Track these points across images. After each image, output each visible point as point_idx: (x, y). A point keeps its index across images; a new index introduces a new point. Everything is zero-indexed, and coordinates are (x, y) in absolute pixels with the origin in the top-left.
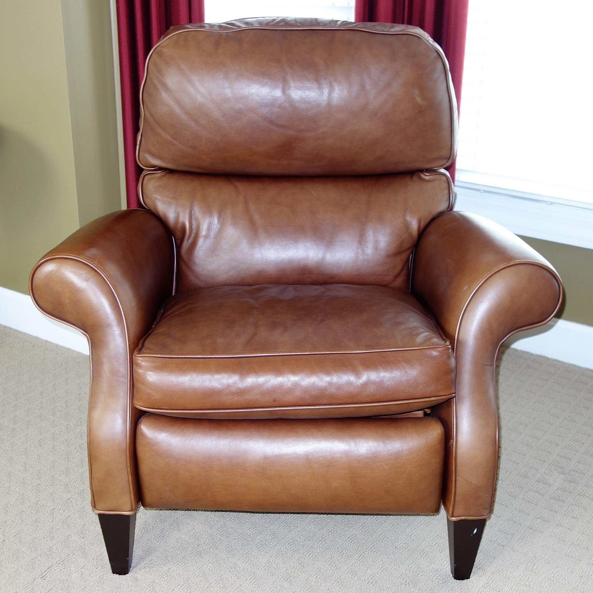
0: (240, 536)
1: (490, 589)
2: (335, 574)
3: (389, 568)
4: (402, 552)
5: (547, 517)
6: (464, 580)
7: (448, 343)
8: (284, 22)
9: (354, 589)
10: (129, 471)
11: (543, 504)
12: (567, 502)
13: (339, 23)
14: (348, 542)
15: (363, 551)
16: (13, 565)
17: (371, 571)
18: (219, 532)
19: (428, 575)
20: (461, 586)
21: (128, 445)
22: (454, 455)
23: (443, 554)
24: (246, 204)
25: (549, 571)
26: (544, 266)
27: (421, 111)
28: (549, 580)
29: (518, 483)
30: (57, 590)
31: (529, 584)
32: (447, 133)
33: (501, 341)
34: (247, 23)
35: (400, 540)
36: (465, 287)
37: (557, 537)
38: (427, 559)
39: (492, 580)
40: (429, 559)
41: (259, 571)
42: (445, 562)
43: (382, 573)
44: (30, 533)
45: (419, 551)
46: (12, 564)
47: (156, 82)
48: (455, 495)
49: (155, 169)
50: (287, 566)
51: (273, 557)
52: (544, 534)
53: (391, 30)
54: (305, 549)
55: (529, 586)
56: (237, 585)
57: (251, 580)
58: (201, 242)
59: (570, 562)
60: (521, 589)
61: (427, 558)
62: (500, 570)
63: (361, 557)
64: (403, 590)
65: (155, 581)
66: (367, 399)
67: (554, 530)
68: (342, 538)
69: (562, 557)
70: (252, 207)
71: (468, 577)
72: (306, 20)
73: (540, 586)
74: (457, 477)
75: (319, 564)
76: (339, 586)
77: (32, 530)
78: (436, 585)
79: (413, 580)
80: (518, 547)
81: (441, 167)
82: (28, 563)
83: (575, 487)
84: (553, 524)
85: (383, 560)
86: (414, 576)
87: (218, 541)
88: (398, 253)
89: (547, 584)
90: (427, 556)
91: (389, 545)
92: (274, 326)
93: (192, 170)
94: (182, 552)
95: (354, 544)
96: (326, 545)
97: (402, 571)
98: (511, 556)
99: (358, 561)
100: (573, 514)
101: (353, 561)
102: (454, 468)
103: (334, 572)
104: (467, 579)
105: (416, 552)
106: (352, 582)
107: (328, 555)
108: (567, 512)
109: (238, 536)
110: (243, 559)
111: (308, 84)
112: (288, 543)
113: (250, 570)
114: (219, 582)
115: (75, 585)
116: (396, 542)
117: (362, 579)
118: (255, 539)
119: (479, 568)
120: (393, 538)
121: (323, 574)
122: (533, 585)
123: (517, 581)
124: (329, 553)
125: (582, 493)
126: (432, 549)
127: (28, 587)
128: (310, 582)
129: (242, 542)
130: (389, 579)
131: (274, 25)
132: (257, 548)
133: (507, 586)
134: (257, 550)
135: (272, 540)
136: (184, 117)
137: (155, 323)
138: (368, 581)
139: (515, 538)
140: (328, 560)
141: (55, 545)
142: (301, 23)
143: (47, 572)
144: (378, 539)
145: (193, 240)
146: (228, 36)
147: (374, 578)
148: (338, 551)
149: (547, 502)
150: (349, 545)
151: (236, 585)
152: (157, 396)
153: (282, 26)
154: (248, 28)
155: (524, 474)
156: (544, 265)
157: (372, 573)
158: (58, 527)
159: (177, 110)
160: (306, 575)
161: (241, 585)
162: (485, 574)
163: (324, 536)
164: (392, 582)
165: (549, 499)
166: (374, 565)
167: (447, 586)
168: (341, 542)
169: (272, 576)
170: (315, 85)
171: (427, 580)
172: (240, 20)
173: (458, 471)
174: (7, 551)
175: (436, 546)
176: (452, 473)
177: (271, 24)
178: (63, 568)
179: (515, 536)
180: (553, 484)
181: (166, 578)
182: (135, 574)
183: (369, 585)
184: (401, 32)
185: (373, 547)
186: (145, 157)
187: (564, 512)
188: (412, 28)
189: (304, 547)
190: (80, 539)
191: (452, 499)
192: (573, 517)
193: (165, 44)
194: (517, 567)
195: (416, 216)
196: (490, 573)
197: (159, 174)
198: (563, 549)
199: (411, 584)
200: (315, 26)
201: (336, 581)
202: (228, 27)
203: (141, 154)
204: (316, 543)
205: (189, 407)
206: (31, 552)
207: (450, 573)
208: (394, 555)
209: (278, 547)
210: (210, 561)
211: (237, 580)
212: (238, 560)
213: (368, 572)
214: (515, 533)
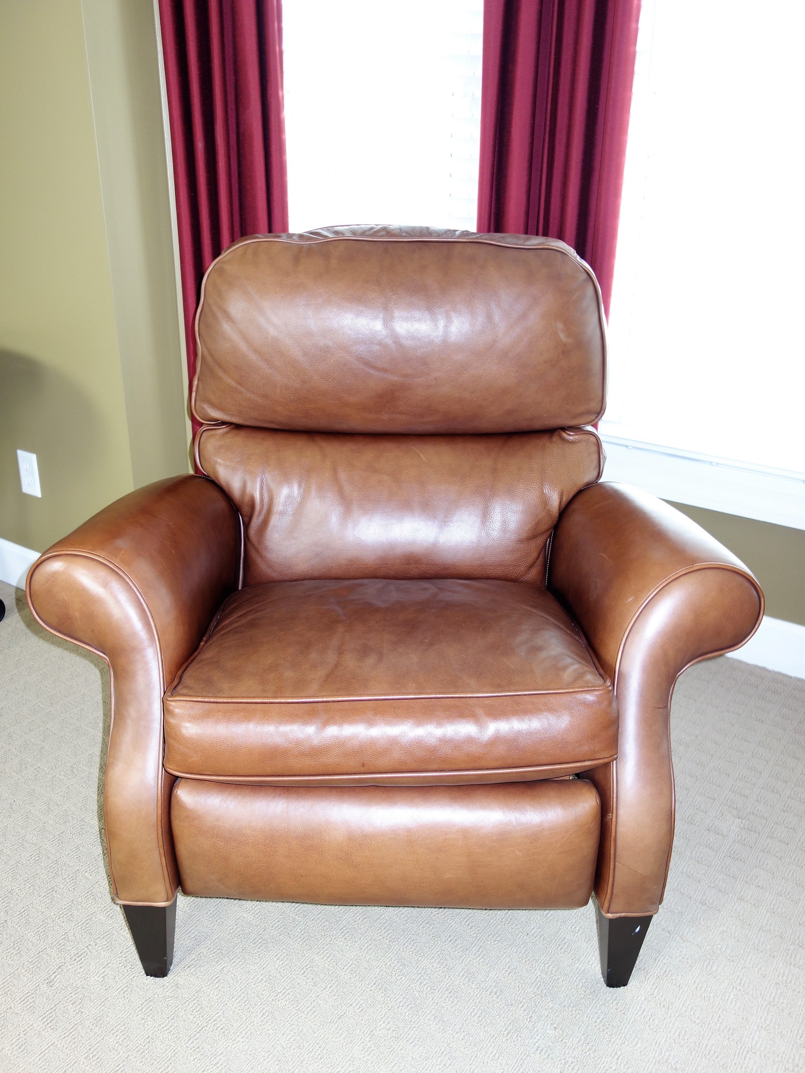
0: (320, 915)
1: (655, 1003)
2: (446, 979)
3: (518, 968)
4: (536, 941)
5: (723, 886)
6: (620, 987)
7: (608, 683)
8: (386, 231)
9: (472, 1003)
10: (162, 852)
11: (717, 865)
12: (748, 863)
13: (457, 233)
14: (464, 925)
15: (483, 940)
16: (12, 962)
17: (495, 973)
18: (293, 909)
19: (571, 979)
20: (616, 999)
21: (159, 818)
22: (613, 834)
23: (590, 946)
24: (335, 471)
25: (733, 974)
26: (740, 572)
27: (565, 351)
28: (734, 990)
29: (682, 833)
30: (67, 1004)
31: (708, 996)
32: (597, 380)
33: (679, 672)
34: (336, 233)
35: (532, 922)
36: (630, 598)
37: (740, 919)
38: (569, 953)
39: (657, 990)
40: (571, 953)
41: (345, 973)
42: (593, 958)
43: (509, 977)
44: (43, 908)
45: (557, 940)
46: (10, 960)
47: (215, 309)
48: (613, 886)
49: (218, 423)
50: (381, 964)
51: (363, 949)
52: (722, 913)
53: (526, 244)
54: (406, 936)
55: (709, 1000)
56: (313, 996)
57: (332, 988)
58: (274, 520)
59: (760, 960)
60: (698, 1005)
61: (569, 951)
62: (667, 973)
63: (480, 950)
64: (538, 1006)
65: (202, 989)
66: (494, 764)
67: (735, 908)
68: (456, 919)
69: (748, 951)
70: (343, 475)
71: (625, 984)
72: (414, 229)
73: (723, 999)
74: (617, 864)
75: (424, 962)
76: (451, 999)
77: (44, 904)
78: (582, 996)
79: (551, 988)
80: (689, 934)
81: (588, 423)
82: (33, 959)
83: (757, 840)
84: (732, 897)
85: (510, 956)
86: (552, 982)
87: (291, 923)
88: (532, 537)
89: (732, 996)
90: (569, 949)
91: (518, 931)
92: (364, 651)
93: (265, 425)
94: (242, 942)
95: (471, 928)
96: (434, 930)
97: (537, 974)
98: (680, 949)
99: (476, 956)
100: (757, 881)
101: (471, 956)
102: (612, 852)
103: (445, 975)
104: (624, 986)
105: (554, 941)
106: (469, 991)
107: (436, 947)
108: (749, 878)
109: (318, 915)
110: (323, 953)
111: (417, 314)
112: (384, 926)
113: (332, 971)
114: (288, 992)
115: (92, 996)
116: (528, 925)
117: (482, 986)
118: (340, 920)
119: (640, 969)
120: (523, 919)
121: (430, 978)
122: (714, 998)
123: (692, 992)
124: (439, 944)
125: (766, 848)
126: (575, 936)
127: (27, 999)
128: (412, 991)
129: (323, 925)
130: (519, 987)
131: (372, 235)
132: (343, 934)
133: (679, 999)
134: (343, 939)
135: (362, 921)
136: (253, 357)
137: (205, 639)
138: (490, 990)
139: (684, 920)
140: (437, 955)
141: (72, 929)
142: (407, 233)
143: (56, 973)
144: (504, 920)
145: (265, 518)
146: (310, 248)
147: (499, 985)
148: (450, 941)
149: (721, 862)
150: (466, 929)
151: (311, 996)
152: (195, 758)
153: (382, 236)
154: (337, 239)
155: (689, 819)
156: (740, 570)
157: (496, 976)
158: (80, 900)
159: (243, 346)
160: (406, 979)
161: (318, 996)
162: (647, 978)
163: (431, 916)
164: (523, 992)
165: (725, 857)
166: (499, 963)
167: (597, 999)
168: (454, 926)
169: (361, 981)
170: (427, 315)
171: (570, 987)
172: (327, 229)
173: (617, 856)
174: (7, 939)
175: (579, 933)
176: (610, 858)
177: (368, 233)
178: (79, 966)
179: (683, 917)
180: (728, 835)
181: (217, 985)
182: (177, 976)
183: (492, 997)
184: (541, 245)
185: (497, 933)
186: (203, 408)
187: (745, 878)
188: (553, 241)
189: (406, 934)
190: (107, 919)
191: (609, 891)
192: (757, 886)
193: (227, 258)
194: (690, 968)
195: (557, 489)
196: (654, 977)
197: (223, 430)
198: (750, 938)
199: (549, 995)
200: (427, 236)
201: (447, 990)
202: (311, 237)
203: (197, 403)
204: (422, 926)
205: (240, 773)
206: (39, 941)
207: (601, 976)
208: (525, 946)
209: (370, 933)
210: (279, 956)
211: (313, 988)
212: (317, 954)
213: (490, 974)
214: (683, 911)
